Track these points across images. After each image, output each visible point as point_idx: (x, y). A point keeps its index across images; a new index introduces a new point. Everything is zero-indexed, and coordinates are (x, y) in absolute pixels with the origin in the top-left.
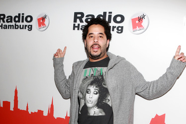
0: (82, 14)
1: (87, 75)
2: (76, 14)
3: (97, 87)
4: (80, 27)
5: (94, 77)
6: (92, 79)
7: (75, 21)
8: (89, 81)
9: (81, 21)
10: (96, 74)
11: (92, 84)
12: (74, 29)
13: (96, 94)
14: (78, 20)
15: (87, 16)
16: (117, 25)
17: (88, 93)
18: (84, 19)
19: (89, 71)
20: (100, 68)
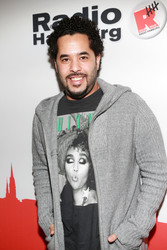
1: (64, 129)
3: (83, 150)
4: (46, 39)
5: (78, 130)
6: (74, 136)
8: (70, 140)
10: (81, 126)
11: (75, 144)
13: (84, 163)
17: (69, 162)
19: (67, 121)
20: (87, 113)
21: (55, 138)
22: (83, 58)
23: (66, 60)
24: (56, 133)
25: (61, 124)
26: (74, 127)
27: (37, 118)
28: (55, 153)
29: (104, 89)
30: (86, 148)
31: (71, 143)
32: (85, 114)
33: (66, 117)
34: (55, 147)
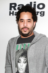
0: (15, 4)
1: (18, 49)
2: (11, 4)
3: (25, 58)
4: (14, 13)
5: (24, 50)
6: (22, 52)
7: (11, 9)
8: (20, 53)
9: (15, 9)
10: (25, 48)
11: (22, 55)
12: (10, 15)
13: (25, 63)
14: (13, 9)
15: (19, 5)
16: (40, 11)
17: (19, 63)
18: (17, 8)
19: (20, 46)
20: (28, 43)
21: (15, 53)
22: (29, 21)
23: (22, 21)
24: (15, 51)
25: (18, 47)
26: (23, 48)
27: (9, 45)
28: (14, 58)
29: (35, 35)
30: (26, 57)
31: (21, 55)
32: (27, 44)
33: (20, 45)
34: (15, 56)
